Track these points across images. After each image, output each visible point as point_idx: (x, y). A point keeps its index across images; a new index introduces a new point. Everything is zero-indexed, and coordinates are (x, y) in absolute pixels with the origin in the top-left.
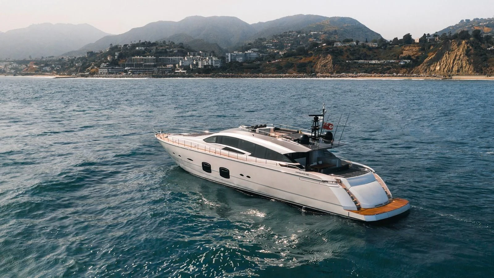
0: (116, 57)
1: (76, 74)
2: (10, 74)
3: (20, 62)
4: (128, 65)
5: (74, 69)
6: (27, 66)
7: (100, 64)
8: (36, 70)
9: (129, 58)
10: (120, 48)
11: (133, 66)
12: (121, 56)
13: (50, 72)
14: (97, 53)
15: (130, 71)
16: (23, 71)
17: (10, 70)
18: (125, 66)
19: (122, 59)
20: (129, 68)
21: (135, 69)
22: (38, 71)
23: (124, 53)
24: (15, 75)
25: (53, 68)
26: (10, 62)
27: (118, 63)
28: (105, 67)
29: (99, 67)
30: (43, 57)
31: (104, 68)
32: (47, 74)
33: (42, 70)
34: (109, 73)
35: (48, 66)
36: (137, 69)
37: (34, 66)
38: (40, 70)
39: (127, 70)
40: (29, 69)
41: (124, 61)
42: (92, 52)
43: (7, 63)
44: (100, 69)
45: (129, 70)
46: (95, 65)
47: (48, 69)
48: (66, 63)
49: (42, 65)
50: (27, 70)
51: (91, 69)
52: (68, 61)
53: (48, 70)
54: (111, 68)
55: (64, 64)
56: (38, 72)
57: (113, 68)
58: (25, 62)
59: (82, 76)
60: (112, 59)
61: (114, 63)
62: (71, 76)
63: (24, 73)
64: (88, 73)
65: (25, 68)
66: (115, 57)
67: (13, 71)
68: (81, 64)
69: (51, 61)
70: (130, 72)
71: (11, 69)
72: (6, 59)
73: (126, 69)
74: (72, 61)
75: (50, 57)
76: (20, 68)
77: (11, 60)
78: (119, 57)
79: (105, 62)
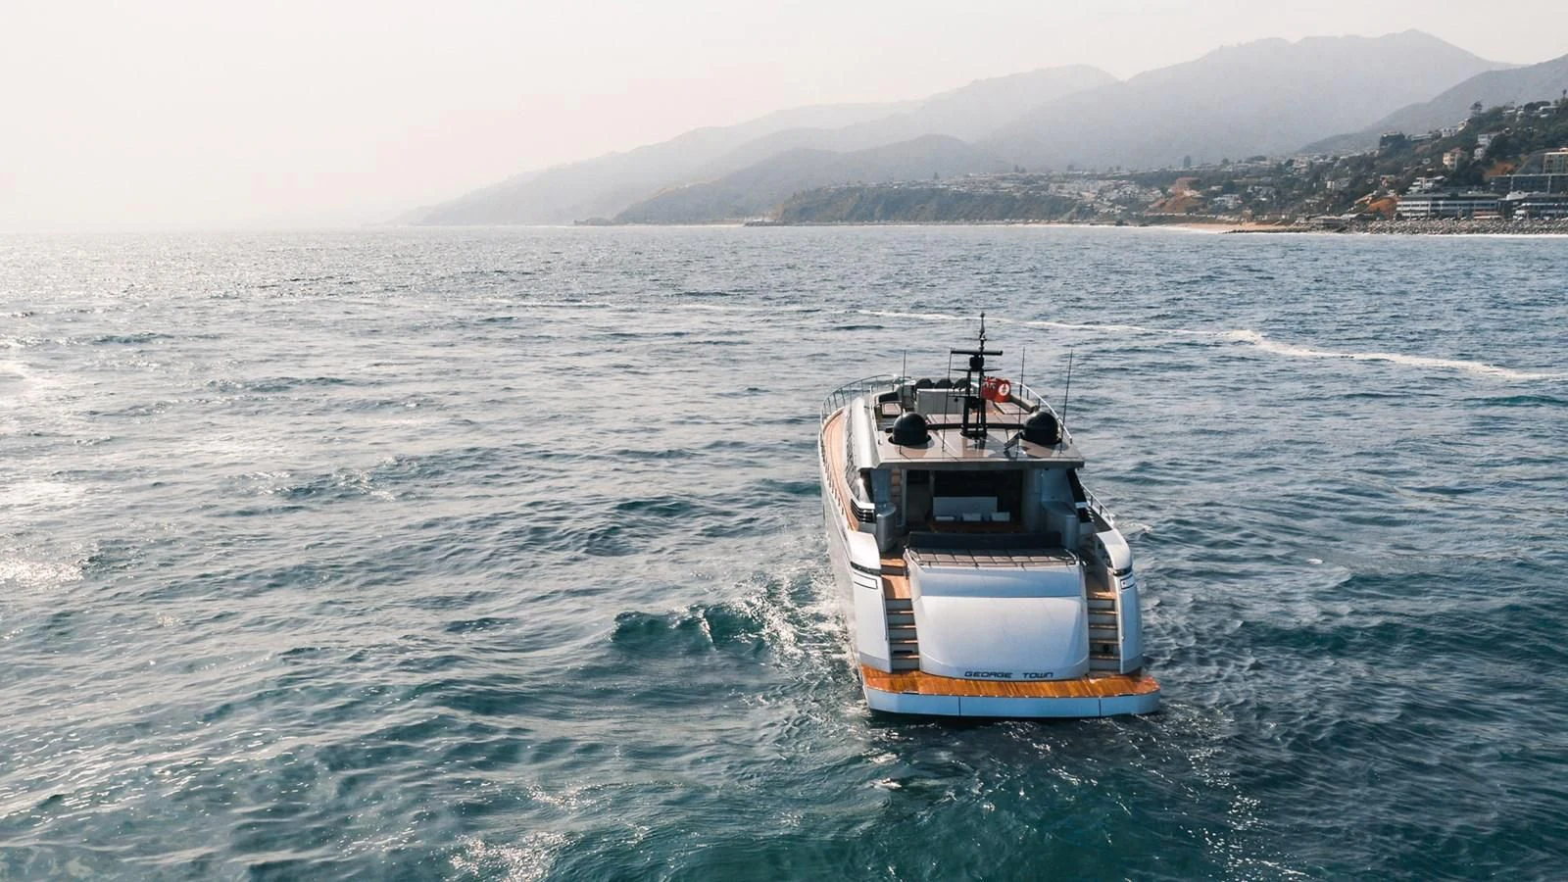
0: (1479, 153)
1: (1308, 219)
2: (1108, 218)
3: (1146, 181)
4: (1520, 185)
5: (1317, 199)
6: (1164, 191)
7: (1410, 182)
8: (1190, 205)
9: (1534, 155)
10: (1513, 117)
11: (1543, 188)
12: (1499, 150)
13: (1236, 211)
14: (1420, 141)
15: (1526, 208)
16: (1150, 211)
17: (1111, 206)
18: (1508, 188)
19: (1503, 159)
20: (1524, 195)
21: (1544, 200)
22: (1196, 209)
23: (1515, 136)
24: (1120, 223)
25: (1247, 199)
26: (1118, 180)
27: (1481, 176)
28: (1427, 192)
29: (1403, 190)
30: (1226, 162)
31: (1422, 195)
32: (1226, 218)
33: (1210, 207)
34: (1438, 215)
35: (1231, 193)
36: (1555, 200)
37: (1188, 193)
38: (1204, 206)
39: (1511, 201)
40: (1168, 204)
41: (1510, 167)
42: (1401, 137)
43: (1108, 182)
44: (1404, 199)
45: (1521, 201)
46: (1391, 186)
47: (1230, 201)
48: (1297, 180)
49: (1214, 188)
50: (1163, 205)
51: (1375, 199)
52: (1307, 174)
53: (1230, 205)
54: (1447, 195)
55: (1291, 183)
56: (1198, 212)
57: (1454, 197)
58: (1163, 179)
59: (1329, 226)
60: (1460, 160)
61: (1467, 175)
62: (1292, 226)
63: (1150, 214)
64: (1354, 216)
65: (1157, 199)
66: (1472, 154)
67: (1117, 210)
68: (1344, 183)
69: (1248, 172)
70: (1522, 212)
71: (1117, 201)
72: (1111, 169)
73: (1509, 197)
74: (1317, 173)
75: (1251, 160)
76: (1143, 198)
77: (1125, 173)
78: (1490, 153)
79: (1430, 175)
